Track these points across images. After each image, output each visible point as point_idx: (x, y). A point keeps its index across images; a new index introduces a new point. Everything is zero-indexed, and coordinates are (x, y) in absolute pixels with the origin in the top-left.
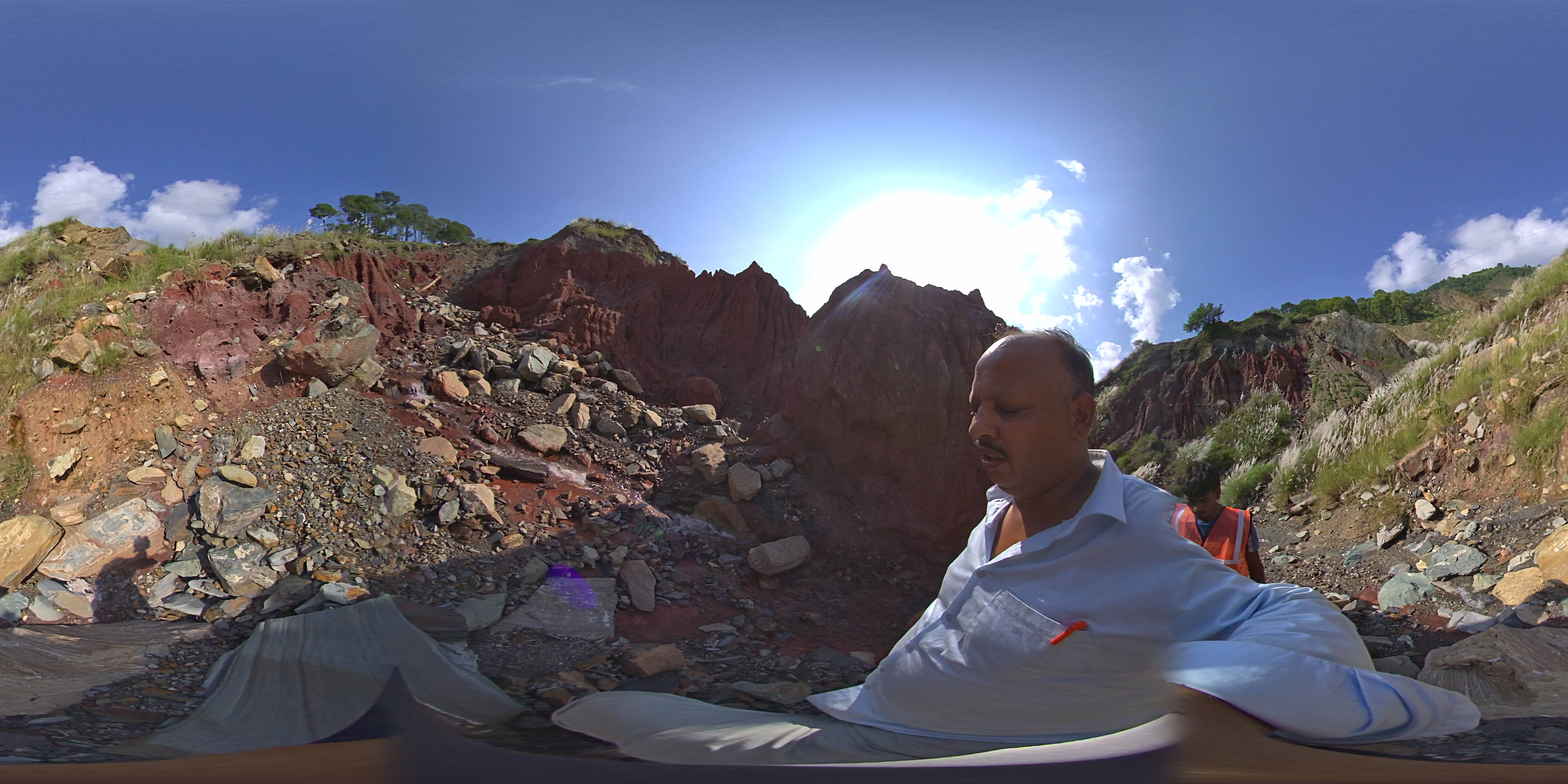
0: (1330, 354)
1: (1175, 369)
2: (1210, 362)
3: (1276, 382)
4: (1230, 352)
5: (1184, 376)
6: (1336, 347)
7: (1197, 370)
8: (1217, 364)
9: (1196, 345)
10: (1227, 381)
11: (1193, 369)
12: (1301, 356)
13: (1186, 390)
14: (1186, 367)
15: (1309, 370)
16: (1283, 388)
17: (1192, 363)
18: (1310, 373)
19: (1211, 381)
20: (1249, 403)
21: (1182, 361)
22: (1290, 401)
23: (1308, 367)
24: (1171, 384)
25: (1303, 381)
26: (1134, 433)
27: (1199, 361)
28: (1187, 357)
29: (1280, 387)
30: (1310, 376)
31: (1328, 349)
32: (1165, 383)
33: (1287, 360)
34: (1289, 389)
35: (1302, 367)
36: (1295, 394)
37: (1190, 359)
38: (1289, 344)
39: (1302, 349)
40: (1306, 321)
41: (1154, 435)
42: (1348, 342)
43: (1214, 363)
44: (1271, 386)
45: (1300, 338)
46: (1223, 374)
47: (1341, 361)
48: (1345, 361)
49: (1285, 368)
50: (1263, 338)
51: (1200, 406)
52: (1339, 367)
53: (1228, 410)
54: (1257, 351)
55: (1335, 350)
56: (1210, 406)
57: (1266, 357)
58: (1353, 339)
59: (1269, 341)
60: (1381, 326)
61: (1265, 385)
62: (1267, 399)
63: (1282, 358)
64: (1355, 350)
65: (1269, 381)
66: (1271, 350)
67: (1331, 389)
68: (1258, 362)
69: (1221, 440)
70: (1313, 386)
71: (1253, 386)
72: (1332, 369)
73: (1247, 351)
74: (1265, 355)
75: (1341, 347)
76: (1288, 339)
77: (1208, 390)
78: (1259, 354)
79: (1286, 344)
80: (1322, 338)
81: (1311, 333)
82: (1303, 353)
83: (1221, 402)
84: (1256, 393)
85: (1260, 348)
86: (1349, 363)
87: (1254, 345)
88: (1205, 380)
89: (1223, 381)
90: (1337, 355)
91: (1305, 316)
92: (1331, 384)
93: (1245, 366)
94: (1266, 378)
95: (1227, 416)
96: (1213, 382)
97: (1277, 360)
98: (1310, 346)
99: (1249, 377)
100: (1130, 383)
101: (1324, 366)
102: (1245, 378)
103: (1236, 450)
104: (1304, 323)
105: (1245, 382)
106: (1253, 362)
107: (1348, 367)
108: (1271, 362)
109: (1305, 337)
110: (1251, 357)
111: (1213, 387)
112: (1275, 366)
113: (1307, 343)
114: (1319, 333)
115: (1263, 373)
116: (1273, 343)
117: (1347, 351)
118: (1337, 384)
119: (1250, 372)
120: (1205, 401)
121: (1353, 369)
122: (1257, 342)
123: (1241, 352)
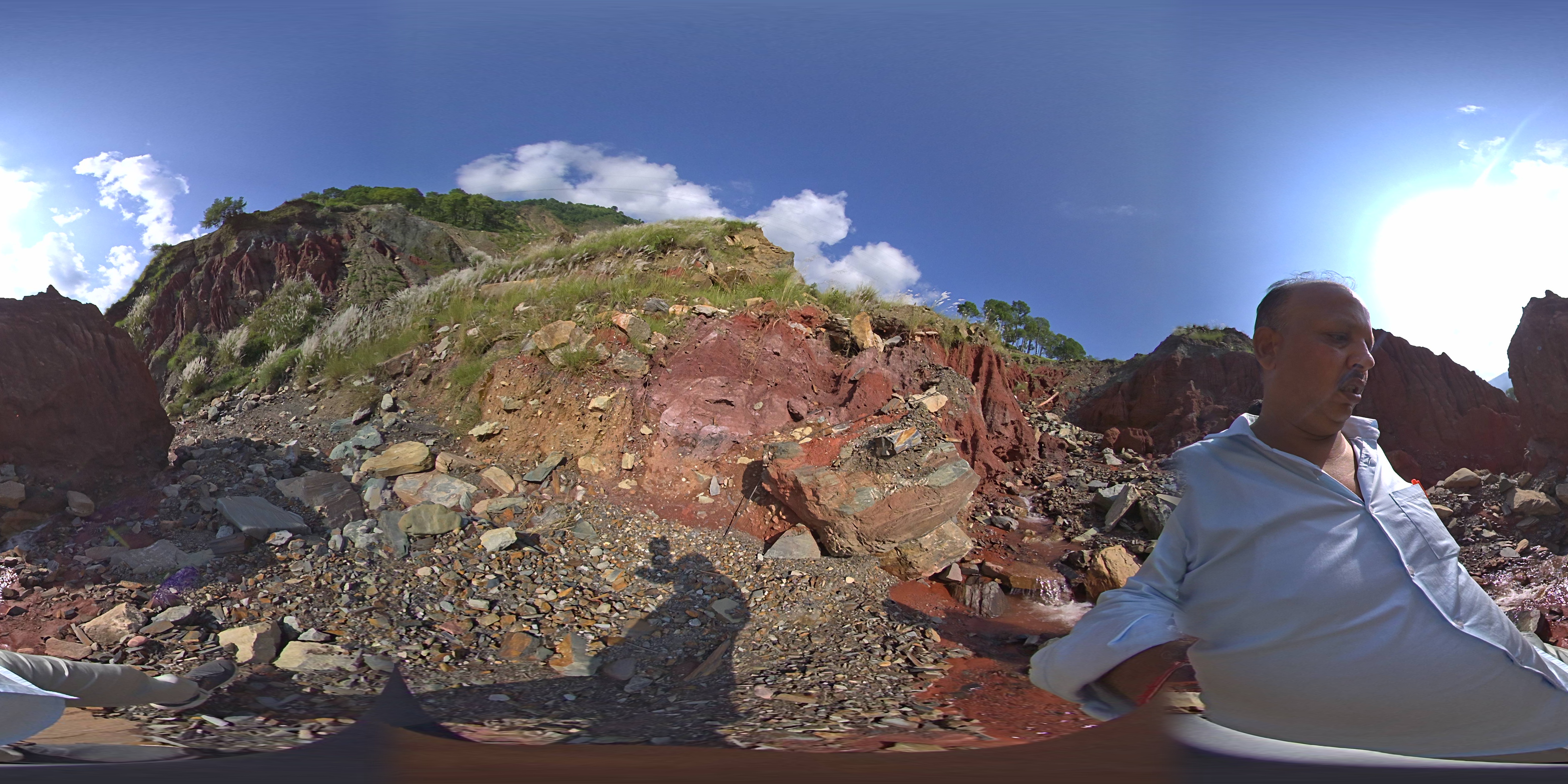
0: (373, 246)
1: (202, 266)
2: (237, 255)
3: (310, 272)
4: (258, 243)
5: (212, 271)
6: (381, 239)
7: (224, 264)
8: (245, 256)
9: (218, 239)
10: (257, 272)
11: (220, 262)
12: (341, 245)
13: (216, 285)
14: (213, 262)
15: (347, 260)
16: (316, 277)
17: (218, 258)
18: (348, 263)
19: (240, 274)
20: (280, 292)
21: (208, 257)
22: (323, 290)
23: (347, 257)
24: (201, 281)
25: (339, 270)
26: (177, 334)
27: (224, 255)
28: (211, 252)
29: (313, 276)
30: (347, 266)
31: (371, 241)
32: (195, 282)
33: (322, 250)
34: (323, 278)
35: (340, 256)
36: (329, 282)
37: (215, 254)
38: (328, 233)
39: (342, 238)
40: (351, 210)
41: (195, 332)
42: (397, 236)
43: (242, 256)
44: (304, 275)
45: (341, 227)
46: (253, 265)
47: (385, 254)
48: (389, 254)
49: (320, 257)
50: (297, 226)
51: (233, 298)
52: (380, 260)
53: (261, 299)
54: (289, 240)
55: (379, 242)
56: (242, 297)
57: (300, 247)
58: (404, 233)
59: (304, 230)
60: (441, 225)
61: (298, 274)
62: (300, 287)
63: (318, 247)
64: (403, 245)
65: (302, 270)
66: (306, 239)
67: (367, 281)
68: (292, 251)
69: (256, 329)
70: (349, 276)
71: (286, 275)
72: (372, 260)
73: (278, 240)
74: (299, 244)
75: (388, 240)
76: (326, 227)
77: (238, 282)
78: (292, 244)
79: (323, 233)
80: (368, 228)
81: (355, 223)
82: (343, 242)
83: (253, 293)
84: (289, 282)
85: (293, 237)
86: (393, 257)
87: (286, 234)
88: (234, 273)
89: (253, 272)
90: (381, 248)
91: (351, 204)
92: (368, 275)
93: (276, 255)
94: (299, 267)
95: (260, 306)
96: (243, 274)
97: (312, 249)
98: (352, 236)
99: (281, 266)
100: (160, 288)
101: (364, 257)
102: (277, 267)
103: (269, 337)
104: (349, 211)
105: (277, 271)
106: (285, 251)
107: (390, 261)
108: (305, 250)
109: (347, 226)
110: (283, 246)
111: (244, 278)
112: (309, 255)
113: (350, 232)
114: (365, 223)
115: (296, 262)
116: (309, 232)
117: (394, 244)
118: (374, 276)
119: (283, 261)
120: (238, 293)
121: (396, 263)
122: (290, 231)
123: (271, 241)
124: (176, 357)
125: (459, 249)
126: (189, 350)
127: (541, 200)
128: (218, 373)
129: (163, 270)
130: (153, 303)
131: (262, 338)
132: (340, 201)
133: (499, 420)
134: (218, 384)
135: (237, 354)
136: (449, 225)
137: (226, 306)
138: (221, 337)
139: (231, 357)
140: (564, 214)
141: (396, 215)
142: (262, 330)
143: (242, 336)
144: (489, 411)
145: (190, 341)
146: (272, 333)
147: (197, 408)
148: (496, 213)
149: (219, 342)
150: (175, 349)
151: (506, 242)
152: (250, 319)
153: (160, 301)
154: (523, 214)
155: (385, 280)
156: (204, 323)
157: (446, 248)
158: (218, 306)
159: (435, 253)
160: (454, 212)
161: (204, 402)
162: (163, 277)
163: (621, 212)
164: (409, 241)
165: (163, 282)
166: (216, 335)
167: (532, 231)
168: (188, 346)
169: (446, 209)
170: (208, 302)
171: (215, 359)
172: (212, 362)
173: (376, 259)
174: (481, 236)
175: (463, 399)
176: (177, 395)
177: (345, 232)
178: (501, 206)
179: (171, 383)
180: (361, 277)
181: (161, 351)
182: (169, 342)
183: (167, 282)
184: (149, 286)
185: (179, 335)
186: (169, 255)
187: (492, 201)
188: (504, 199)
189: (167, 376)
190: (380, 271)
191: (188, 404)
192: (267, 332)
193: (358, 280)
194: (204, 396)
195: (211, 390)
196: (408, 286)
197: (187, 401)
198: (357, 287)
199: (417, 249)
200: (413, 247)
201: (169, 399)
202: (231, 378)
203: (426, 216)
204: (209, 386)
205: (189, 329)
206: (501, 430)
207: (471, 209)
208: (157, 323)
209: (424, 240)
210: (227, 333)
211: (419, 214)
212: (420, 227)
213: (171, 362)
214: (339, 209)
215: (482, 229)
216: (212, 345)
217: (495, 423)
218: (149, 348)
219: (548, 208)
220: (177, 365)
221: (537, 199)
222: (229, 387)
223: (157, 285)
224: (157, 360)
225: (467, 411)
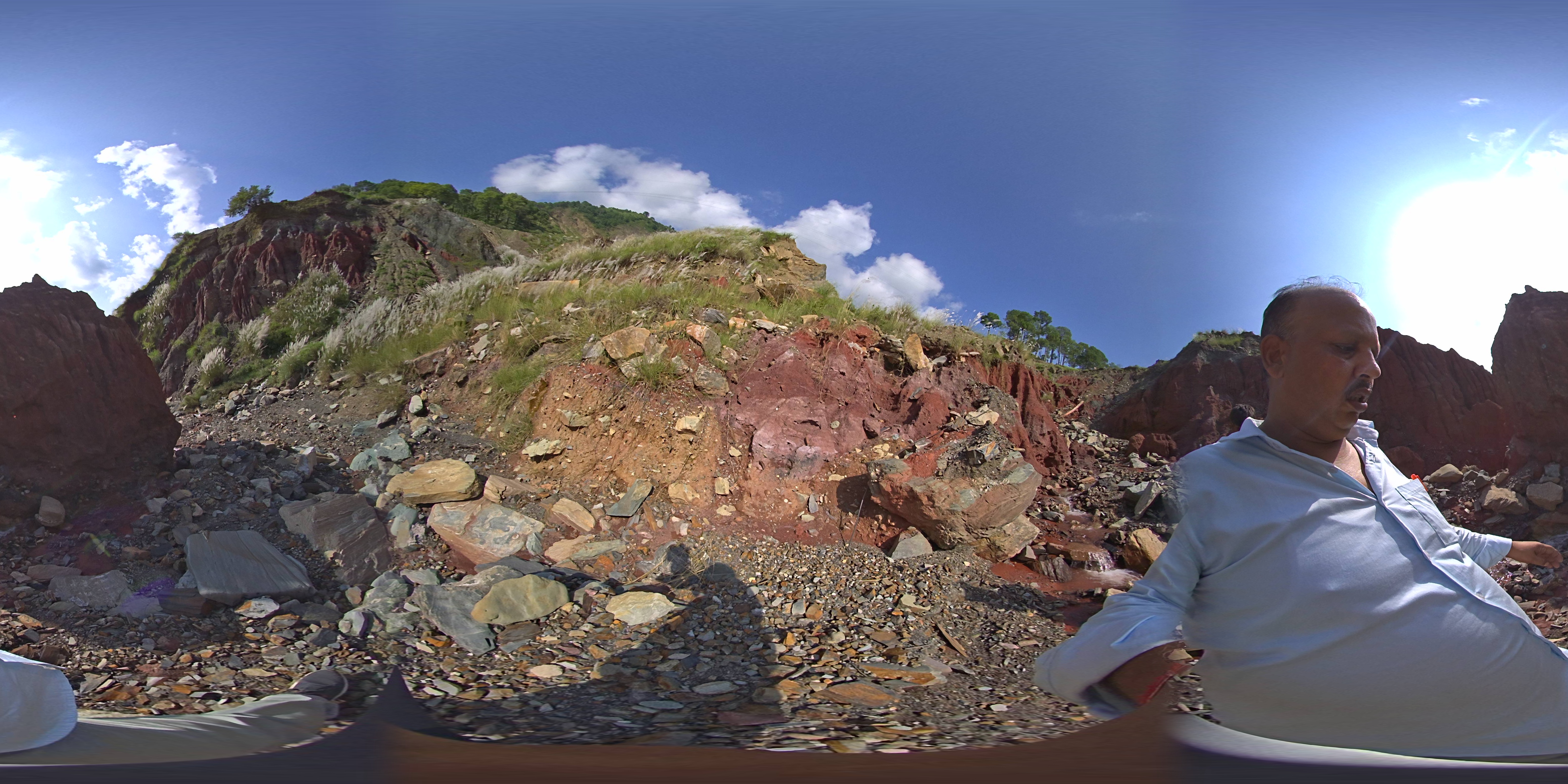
0: (404, 239)
1: (225, 255)
2: (262, 244)
3: (337, 263)
4: (284, 233)
5: (235, 260)
6: (413, 233)
7: (248, 253)
8: (270, 245)
9: (241, 226)
10: (282, 262)
11: (244, 252)
12: (370, 237)
13: (239, 274)
14: (236, 251)
15: (376, 253)
16: (343, 268)
17: (241, 247)
18: (376, 256)
19: (264, 263)
20: (305, 283)
21: (230, 246)
22: (349, 281)
23: (376, 249)
24: (223, 270)
25: (367, 262)
26: (197, 323)
27: (249, 244)
28: (234, 241)
29: (340, 267)
30: (376, 258)
31: (403, 235)
32: (217, 271)
33: (351, 241)
34: (350, 270)
35: (368, 249)
36: (357, 275)
37: (239, 243)
38: (357, 224)
39: (372, 231)
40: (382, 202)
41: (216, 322)
42: (429, 230)
43: (266, 245)
44: (332, 266)
45: (371, 220)
46: (278, 254)
47: (416, 248)
48: (420, 248)
49: (348, 249)
50: (326, 217)
51: (256, 288)
52: (411, 254)
53: (285, 290)
54: (317, 230)
55: (411, 236)
56: (266, 287)
57: (327, 237)
58: (436, 228)
59: (332, 220)
60: (475, 222)
61: (325, 264)
62: (325, 279)
63: (347, 238)
64: (435, 239)
65: (329, 261)
66: (334, 230)
67: (396, 274)
68: (318, 242)
69: (279, 319)
70: (378, 268)
71: (312, 265)
72: (403, 254)
73: (306, 230)
74: (326, 235)
75: (420, 234)
76: (356, 219)
77: (262, 272)
78: (319, 234)
79: (353, 224)
80: (400, 222)
81: (386, 215)
82: (373, 234)
83: (277, 283)
84: (315, 273)
85: (321, 227)
86: (424, 252)
87: (314, 224)
88: (258, 262)
89: (277, 261)
90: (413, 242)
91: (383, 197)
92: (398, 269)
93: (303, 245)
94: (325, 258)
95: (284, 296)
96: (267, 264)
97: (340, 240)
98: (382, 228)
99: (307, 257)
100: (181, 276)
101: (395, 250)
102: (303, 258)
103: (292, 329)
104: (380, 204)
105: (303, 261)
106: (312, 241)
107: (422, 255)
108: (333, 241)
109: (378, 219)
110: (310, 236)
111: (268, 268)
112: (337, 246)
113: (380, 225)
114: (397, 217)
115: (323, 253)
116: (338, 223)
117: (425, 239)
118: (404, 270)
119: (309, 252)
120: (261, 283)
121: (427, 258)
122: (317, 221)
123: (298, 231)
124: (195, 347)
125: (491, 247)
126: (209, 340)
127: (574, 203)
128: (237, 364)
129: (185, 259)
130: (173, 292)
131: (285, 329)
132: (371, 194)
133: (560, 438)
134: (238, 376)
135: (258, 345)
136: (482, 222)
137: (249, 296)
138: (241, 328)
139: (251, 349)
140: (596, 218)
141: (429, 209)
142: (285, 321)
143: (263, 326)
144: (545, 425)
145: (210, 331)
146: (295, 325)
147: (214, 400)
148: (529, 213)
149: (240, 332)
150: (194, 339)
151: (539, 242)
152: (273, 309)
153: (181, 290)
154: (555, 216)
155: (416, 274)
156: (225, 313)
157: (478, 245)
158: (241, 296)
159: (467, 250)
160: (487, 210)
161: (222, 394)
162: (184, 265)
163: (652, 218)
164: (441, 237)
165: (184, 271)
166: (238, 325)
167: (563, 233)
168: (208, 336)
169: (480, 207)
170: (230, 291)
171: (235, 349)
172: (232, 353)
173: (407, 253)
174: (514, 235)
175: (508, 408)
176: (195, 386)
177: (375, 224)
178: (535, 208)
179: (189, 374)
180: (390, 270)
181: (180, 341)
182: (189, 332)
183: (188, 271)
184: (171, 275)
185: (199, 324)
186: (191, 243)
187: (526, 201)
188: (537, 200)
189: (186, 367)
190: (410, 266)
191: (205, 397)
192: (290, 323)
193: (386, 273)
194: (221, 389)
195: (229, 382)
196: (438, 281)
197: (205, 393)
198: (385, 280)
199: (448, 244)
200: (445, 242)
201: (188, 390)
202: (251, 370)
203: (459, 213)
204: (228, 378)
205: (210, 319)
206: (563, 451)
207: (505, 208)
208: (177, 312)
209: (457, 236)
210: (247, 323)
211: (452, 210)
212: (453, 222)
213: (190, 352)
214: (370, 202)
215: (515, 229)
216: (232, 335)
217: (555, 442)
218: (169, 337)
219: (580, 211)
220: (196, 354)
221: (571, 201)
222: (248, 379)
223: (178, 273)
224: (175, 350)
225: (513, 422)
